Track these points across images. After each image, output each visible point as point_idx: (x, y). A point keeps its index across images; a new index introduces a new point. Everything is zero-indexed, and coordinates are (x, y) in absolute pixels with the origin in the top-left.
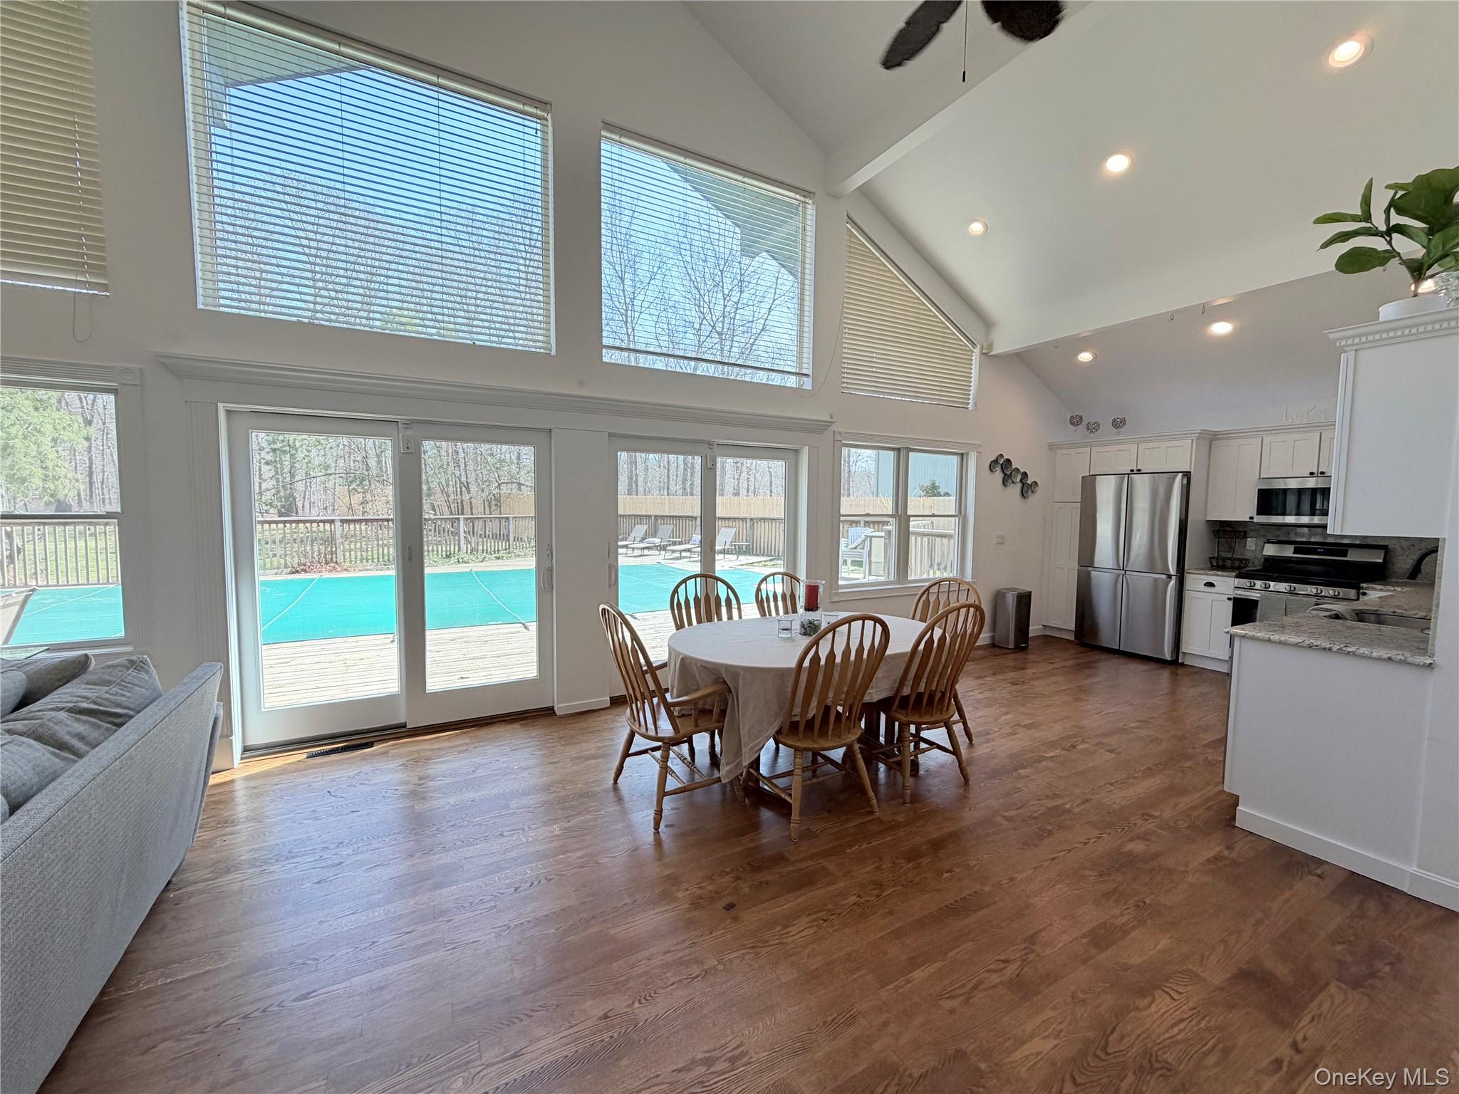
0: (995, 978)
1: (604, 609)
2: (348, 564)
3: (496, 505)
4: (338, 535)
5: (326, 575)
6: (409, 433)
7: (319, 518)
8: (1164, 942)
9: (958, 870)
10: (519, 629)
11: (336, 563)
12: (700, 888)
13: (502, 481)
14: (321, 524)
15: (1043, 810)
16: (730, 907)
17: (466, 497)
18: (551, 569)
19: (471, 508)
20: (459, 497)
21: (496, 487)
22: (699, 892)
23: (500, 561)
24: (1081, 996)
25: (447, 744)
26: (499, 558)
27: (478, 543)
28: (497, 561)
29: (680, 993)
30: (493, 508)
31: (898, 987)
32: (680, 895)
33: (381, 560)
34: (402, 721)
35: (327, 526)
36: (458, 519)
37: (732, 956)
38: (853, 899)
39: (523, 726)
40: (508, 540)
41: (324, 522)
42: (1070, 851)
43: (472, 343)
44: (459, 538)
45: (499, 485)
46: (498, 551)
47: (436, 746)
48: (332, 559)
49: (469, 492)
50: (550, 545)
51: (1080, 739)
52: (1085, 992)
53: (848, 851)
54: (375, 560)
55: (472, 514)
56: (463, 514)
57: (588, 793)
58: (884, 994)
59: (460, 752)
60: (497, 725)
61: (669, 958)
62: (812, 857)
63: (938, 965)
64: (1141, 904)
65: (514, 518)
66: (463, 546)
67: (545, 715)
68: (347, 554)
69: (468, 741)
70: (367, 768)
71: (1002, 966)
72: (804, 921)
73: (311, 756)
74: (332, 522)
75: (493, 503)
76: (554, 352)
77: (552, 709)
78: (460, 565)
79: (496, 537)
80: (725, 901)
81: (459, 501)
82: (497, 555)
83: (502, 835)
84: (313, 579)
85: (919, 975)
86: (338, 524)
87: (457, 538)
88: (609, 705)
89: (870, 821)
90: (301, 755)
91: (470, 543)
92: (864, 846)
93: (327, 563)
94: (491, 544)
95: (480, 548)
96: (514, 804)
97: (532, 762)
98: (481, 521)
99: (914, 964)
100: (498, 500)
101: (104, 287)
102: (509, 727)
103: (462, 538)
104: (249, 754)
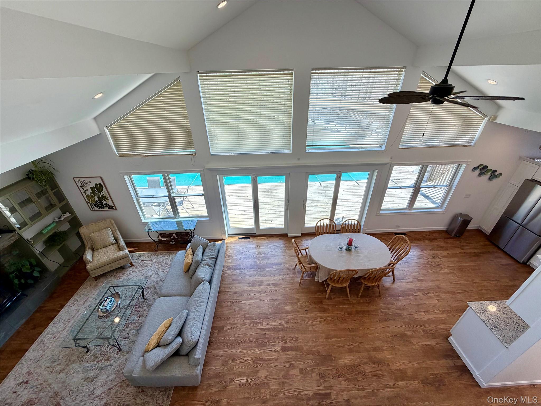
0: (347, 347)
8: (390, 356)
9: (358, 321)
12: (303, 304)
15: (395, 312)
16: (306, 310)
22: (302, 305)
24: (361, 357)
29: (292, 324)
31: (328, 340)
32: (299, 304)
34: (255, 233)
37: (303, 321)
38: (331, 319)
39: (280, 239)
42: (389, 327)
50: (288, 199)
51: (432, 291)
52: (362, 357)
53: (336, 306)
57: (289, 268)
58: (325, 340)
61: (292, 317)
62: (328, 305)
63: (338, 339)
64: (393, 347)
67: (285, 236)
69: (268, 242)
71: (350, 345)
72: (319, 319)
73: (239, 239)
77: (287, 234)
80: (306, 309)
83: (271, 276)
85: (334, 339)
88: (301, 236)
89: (346, 300)
90: (237, 238)
92: (341, 306)
96: (274, 267)
97: (279, 254)
99: (334, 337)
102: (277, 239)
104: (229, 236)
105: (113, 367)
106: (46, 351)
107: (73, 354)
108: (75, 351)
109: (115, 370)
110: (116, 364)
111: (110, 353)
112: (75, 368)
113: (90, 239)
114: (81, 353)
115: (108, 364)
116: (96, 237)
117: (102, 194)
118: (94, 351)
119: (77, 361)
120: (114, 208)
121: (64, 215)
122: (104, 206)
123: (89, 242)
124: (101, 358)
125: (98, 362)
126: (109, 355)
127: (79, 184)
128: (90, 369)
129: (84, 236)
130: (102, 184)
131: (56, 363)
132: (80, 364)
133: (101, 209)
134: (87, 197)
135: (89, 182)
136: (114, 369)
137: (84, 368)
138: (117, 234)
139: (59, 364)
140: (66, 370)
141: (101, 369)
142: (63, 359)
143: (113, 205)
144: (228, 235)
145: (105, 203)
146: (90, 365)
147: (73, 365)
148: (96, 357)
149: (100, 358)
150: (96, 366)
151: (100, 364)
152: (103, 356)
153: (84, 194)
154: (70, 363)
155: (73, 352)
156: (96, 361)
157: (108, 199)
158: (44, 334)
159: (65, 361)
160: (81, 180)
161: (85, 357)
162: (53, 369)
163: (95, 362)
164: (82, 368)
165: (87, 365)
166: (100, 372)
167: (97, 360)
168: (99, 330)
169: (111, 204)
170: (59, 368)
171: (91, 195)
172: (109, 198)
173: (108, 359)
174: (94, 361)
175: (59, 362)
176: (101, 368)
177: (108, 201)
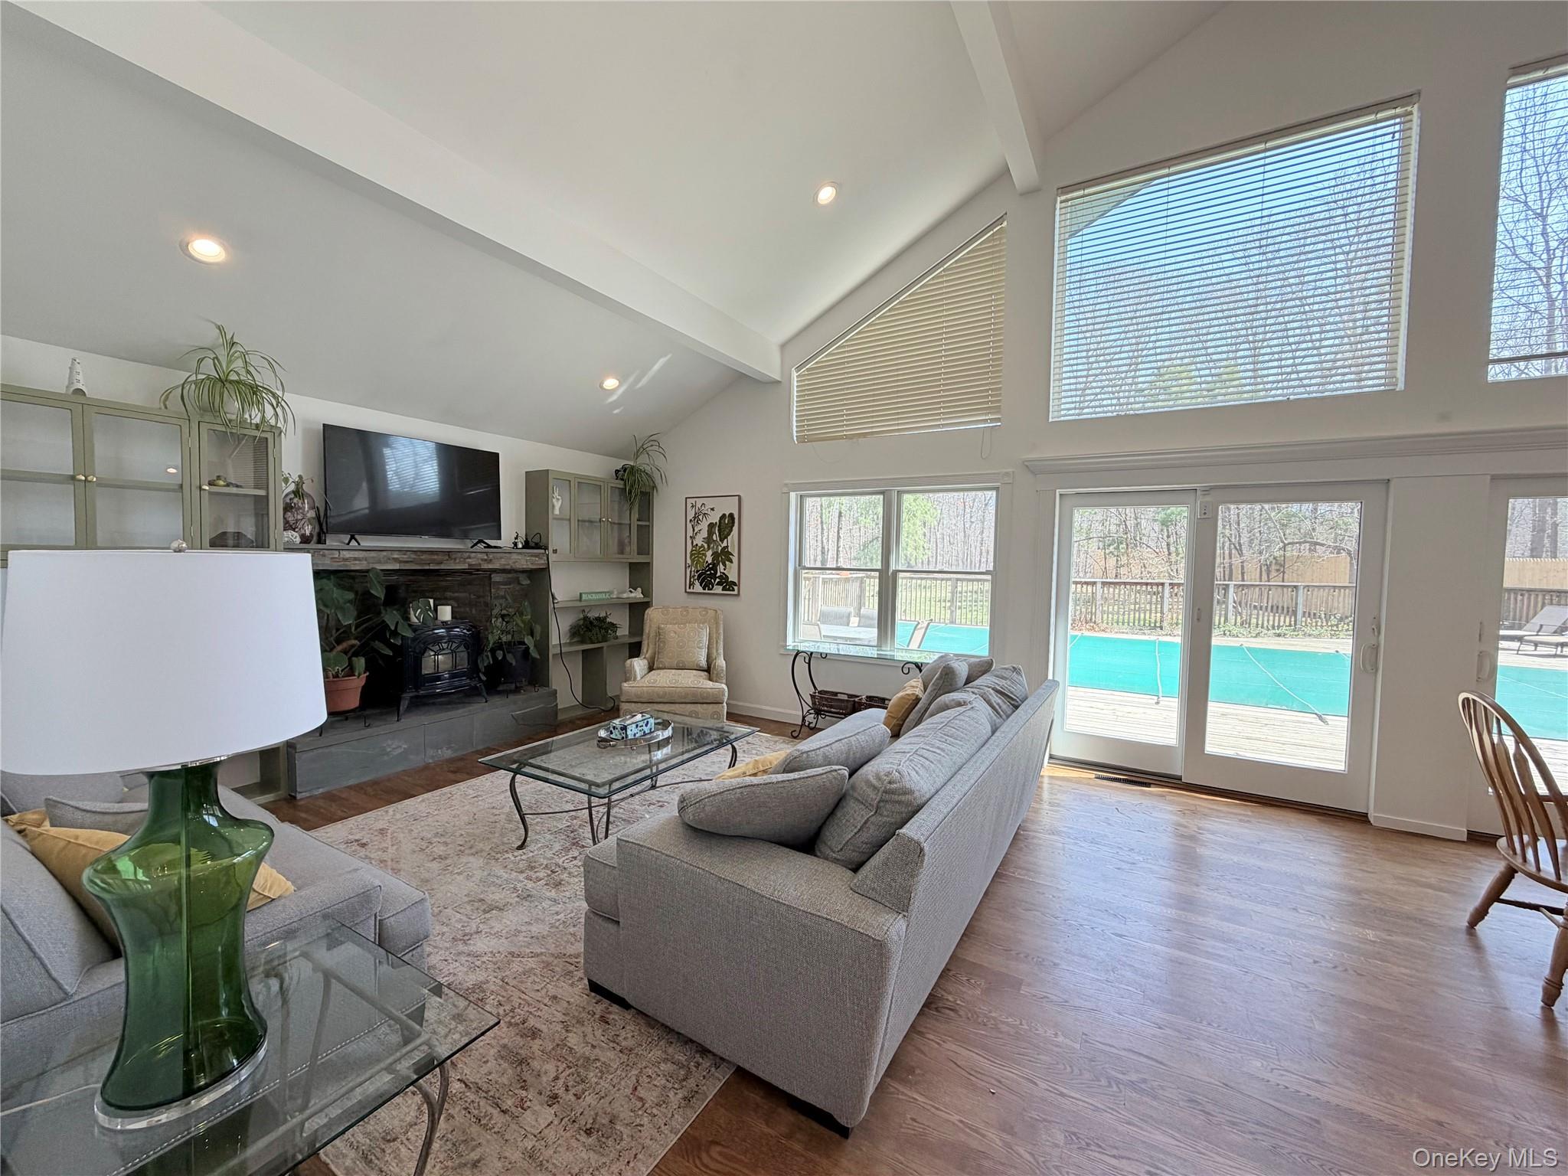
1: (1468, 699)
2: (1105, 625)
3: (1278, 570)
4: (1099, 597)
5: (1087, 633)
6: (1208, 499)
7: (1083, 580)
10: (1313, 721)
11: (1095, 622)
13: (1289, 541)
14: (1085, 586)
17: (1236, 561)
18: (1376, 648)
19: (1243, 574)
20: (1227, 560)
21: (1280, 549)
23: (1280, 638)
25: (1225, 809)
26: (1279, 635)
27: (1251, 615)
28: (1277, 638)
30: (1273, 574)
33: (1136, 624)
34: (1178, 773)
35: (1090, 588)
36: (1227, 585)
39: (1321, 821)
40: (1295, 613)
41: (1087, 583)
43: (1285, 398)
44: (1227, 607)
45: (1285, 546)
46: (1279, 627)
47: (1215, 807)
48: (1091, 619)
49: (1241, 554)
50: (1377, 620)
54: (1131, 624)
55: (1243, 580)
56: (1230, 579)
57: (1423, 920)
59: (1241, 820)
60: (1288, 810)
65: (1305, 587)
66: (1231, 617)
67: (1356, 821)
68: (1105, 616)
69: (1250, 813)
70: (1147, 802)
73: (1098, 778)
74: (1094, 583)
75: (1274, 567)
76: (1401, 386)
77: (1365, 815)
78: (1226, 638)
79: (1275, 609)
81: (1227, 565)
82: (1278, 632)
84: (1077, 636)
86: (1099, 586)
87: (1224, 606)
88: (1465, 839)
90: (1092, 775)
91: (1240, 614)
93: (1086, 623)
94: (1271, 619)
95: (1254, 621)
98: (1257, 589)
100: (1281, 566)
101: (998, 420)
102: (1302, 817)
103: (1230, 607)
104: (1052, 761)
105: (554, 909)
106: (442, 811)
107: (488, 838)
108: (497, 835)
109: (559, 917)
110: (570, 906)
111: (569, 873)
112: (469, 865)
113: (659, 633)
114: (503, 844)
115: (548, 894)
116: (672, 634)
117: (725, 544)
118: (536, 853)
119: (485, 854)
120: (736, 588)
121: (631, 592)
122: (718, 580)
123: (651, 646)
124: (541, 875)
125: (529, 878)
126: (565, 876)
127: (691, 514)
128: (500, 883)
129: (650, 626)
130: (736, 516)
131: (443, 840)
132: (487, 863)
133: (707, 591)
134: (692, 551)
135: (712, 509)
136: (557, 913)
137: (489, 874)
138: (717, 650)
139: (446, 844)
140: (448, 862)
141: (527, 897)
142: (461, 838)
143: (736, 581)
144: (1051, 757)
145: (722, 571)
146: (506, 876)
147: (471, 859)
148: (532, 868)
149: (538, 874)
150: (519, 885)
151: (530, 885)
152: (549, 872)
153: (689, 541)
154: (466, 852)
155: (490, 836)
156: (525, 875)
157: (732, 562)
158: (462, 785)
159: (461, 843)
160: (699, 502)
161: (507, 856)
162: (427, 847)
163: (521, 877)
164: (486, 873)
165: (501, 872)
166: (517, 902)
167: (531, 873)
168: (575, 821)
169: (733, 577)
170: (440, 850)
171: (702, 546)
172: (735, 559)
173: (558, 884)
174: (522, 872)
175: (448, 841)
176: (525, 895)
177: (730, 567)
